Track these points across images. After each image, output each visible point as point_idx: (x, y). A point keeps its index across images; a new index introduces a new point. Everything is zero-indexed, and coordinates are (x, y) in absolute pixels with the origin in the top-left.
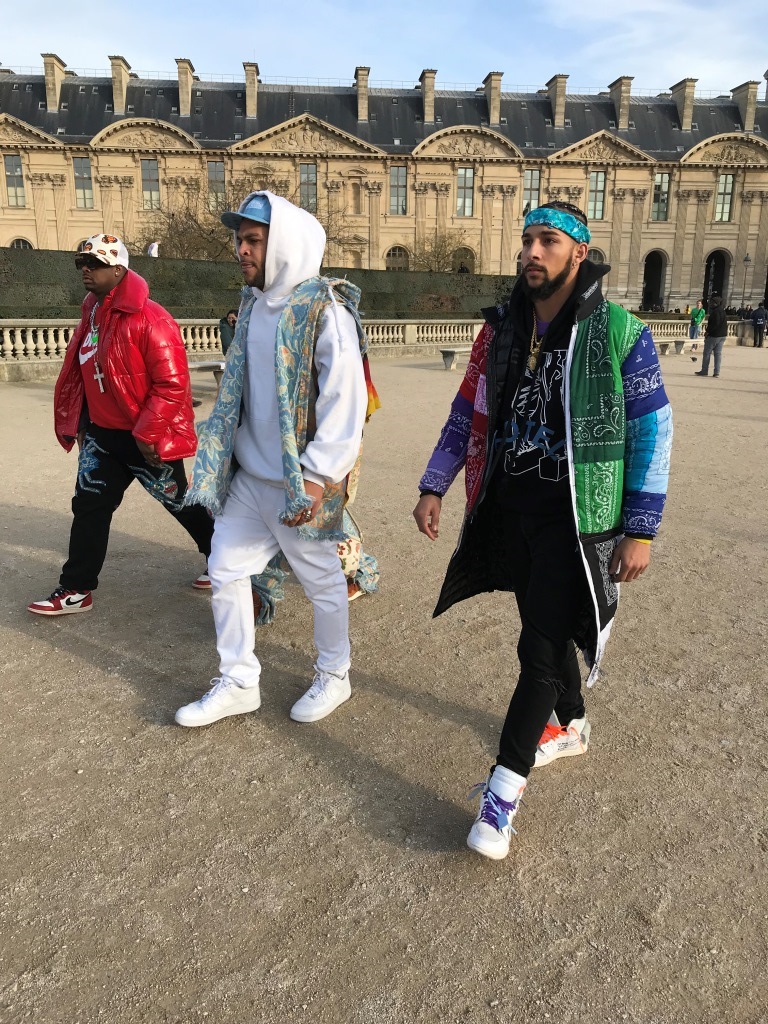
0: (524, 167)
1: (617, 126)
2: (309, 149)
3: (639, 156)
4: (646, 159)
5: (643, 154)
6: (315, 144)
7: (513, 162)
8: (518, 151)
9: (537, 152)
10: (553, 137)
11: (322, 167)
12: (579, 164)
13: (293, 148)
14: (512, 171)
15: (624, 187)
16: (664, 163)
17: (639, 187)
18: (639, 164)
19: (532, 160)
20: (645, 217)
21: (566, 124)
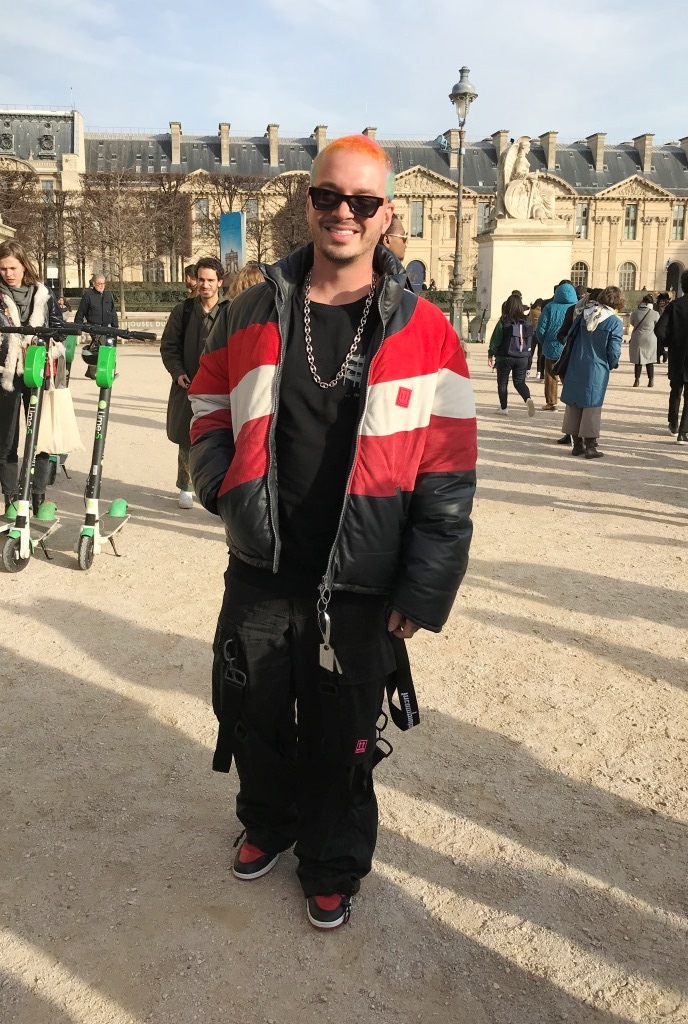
0: (577, 201)
1: (642, 169)
2: (420, 191)
3: (662, 194)
4: (667, 195)
5: (666, 192)
6: (424, 187)
7: (569, 198)
8: (573, 191)
9: (586, 190)
10: (595, 179)
11: (428, 203)
12: (619, 199)
13: (407, 191)
14: (569, 204)
15: (651, 215)
16: (681, 198)
17: (662, 216)
18: (662, 198)
19: (583, 197)
20: (667, 238)
21: (605, 168)
